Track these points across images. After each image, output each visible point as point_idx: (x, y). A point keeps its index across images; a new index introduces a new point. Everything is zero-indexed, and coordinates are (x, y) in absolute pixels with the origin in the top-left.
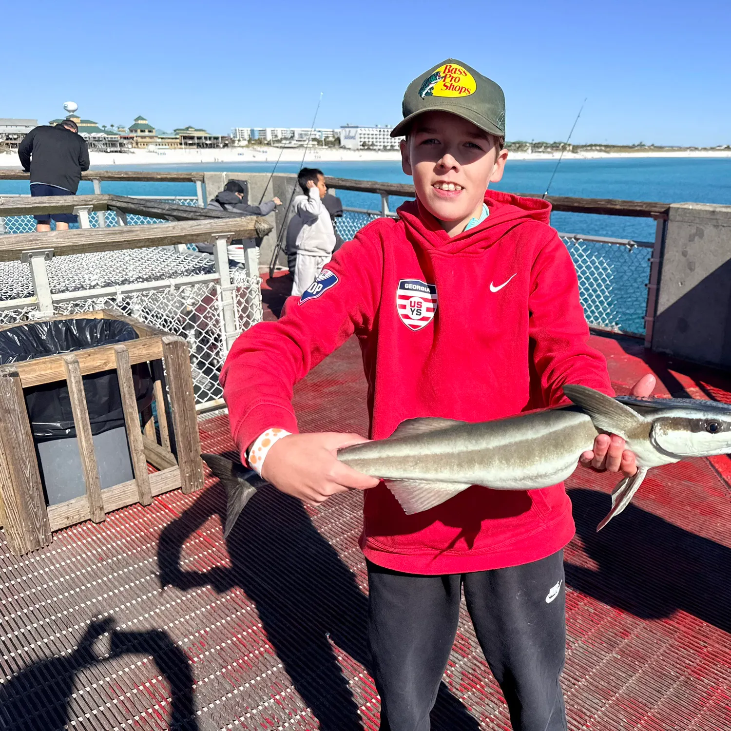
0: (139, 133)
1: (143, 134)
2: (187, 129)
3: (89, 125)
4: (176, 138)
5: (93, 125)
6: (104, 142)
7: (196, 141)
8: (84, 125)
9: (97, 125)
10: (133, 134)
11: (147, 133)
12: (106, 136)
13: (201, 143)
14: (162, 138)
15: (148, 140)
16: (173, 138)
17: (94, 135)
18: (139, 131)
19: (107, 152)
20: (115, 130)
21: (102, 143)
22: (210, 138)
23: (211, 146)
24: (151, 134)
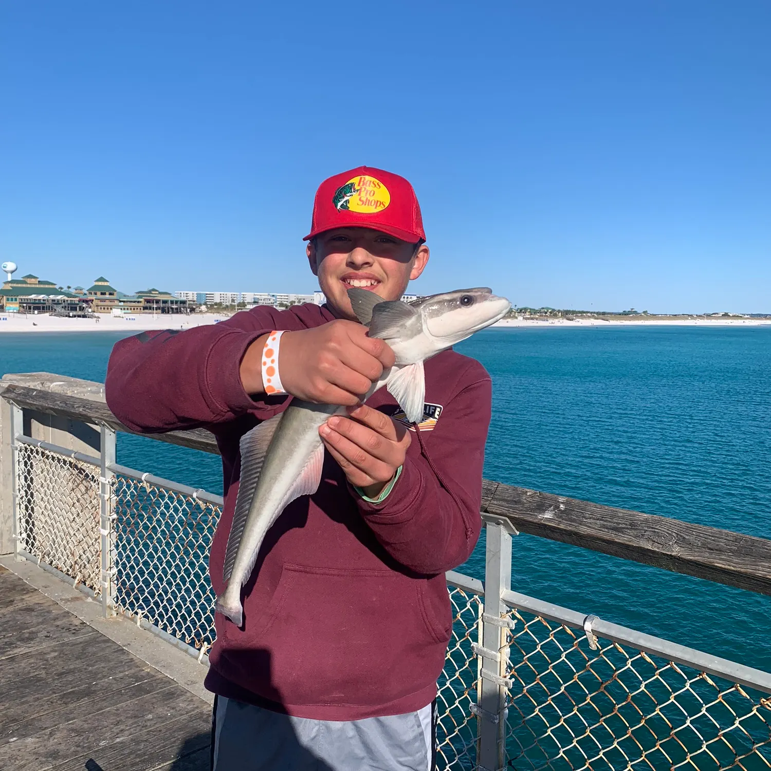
0: (99, 296)
1: (103, 297)
2: (150, 292)
3: (47, 286)
4: (138, 302)
5: (51, 286)
6: (63, 305)
7: (161, 305)
8: (42, 286)
9: (55, 287)
10: (93, 297)
11: (107, 296)
12: (66, 298)
13: (167, 308)
14: (124, 302)
15: (108, 303)
16: (135, 302)
17: (52, 297)
18: (99, 293)
19: (70, 317)
20: (72, 291)
21: (61, 306)
22: (177, 302)
23: (178, 311)
24: (111, 297)
